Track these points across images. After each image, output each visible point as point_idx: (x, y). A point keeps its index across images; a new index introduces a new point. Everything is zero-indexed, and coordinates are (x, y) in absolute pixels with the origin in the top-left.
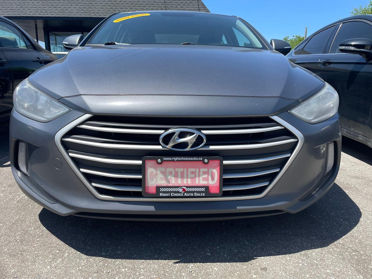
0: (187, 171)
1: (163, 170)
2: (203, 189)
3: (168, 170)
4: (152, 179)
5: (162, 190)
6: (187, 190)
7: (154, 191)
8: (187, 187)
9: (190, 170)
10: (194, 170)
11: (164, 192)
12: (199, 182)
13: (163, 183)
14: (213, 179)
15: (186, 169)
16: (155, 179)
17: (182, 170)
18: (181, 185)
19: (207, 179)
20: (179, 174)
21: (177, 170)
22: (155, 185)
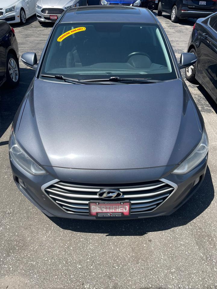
0: (112, 207)
1: (100, 206)
2: (121, 214)
3: (102, 206)
4: (94, 210)
5: (99, 214)
6: (112, 214)
7: (95, 214)
8: (112, 213)
9: (113, 206)
10: (116, 206)
11: (100, 215)
12: (118, 211)
13: (100, 211)
14: (126, 209)
15: (111, 206)
16: (95, 210)
17: (110, 206)
18: (109, 212)
19: (123, 210)
20: (108, 208)
21: (106, 206)
22: (95, 212)
